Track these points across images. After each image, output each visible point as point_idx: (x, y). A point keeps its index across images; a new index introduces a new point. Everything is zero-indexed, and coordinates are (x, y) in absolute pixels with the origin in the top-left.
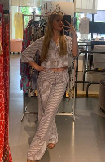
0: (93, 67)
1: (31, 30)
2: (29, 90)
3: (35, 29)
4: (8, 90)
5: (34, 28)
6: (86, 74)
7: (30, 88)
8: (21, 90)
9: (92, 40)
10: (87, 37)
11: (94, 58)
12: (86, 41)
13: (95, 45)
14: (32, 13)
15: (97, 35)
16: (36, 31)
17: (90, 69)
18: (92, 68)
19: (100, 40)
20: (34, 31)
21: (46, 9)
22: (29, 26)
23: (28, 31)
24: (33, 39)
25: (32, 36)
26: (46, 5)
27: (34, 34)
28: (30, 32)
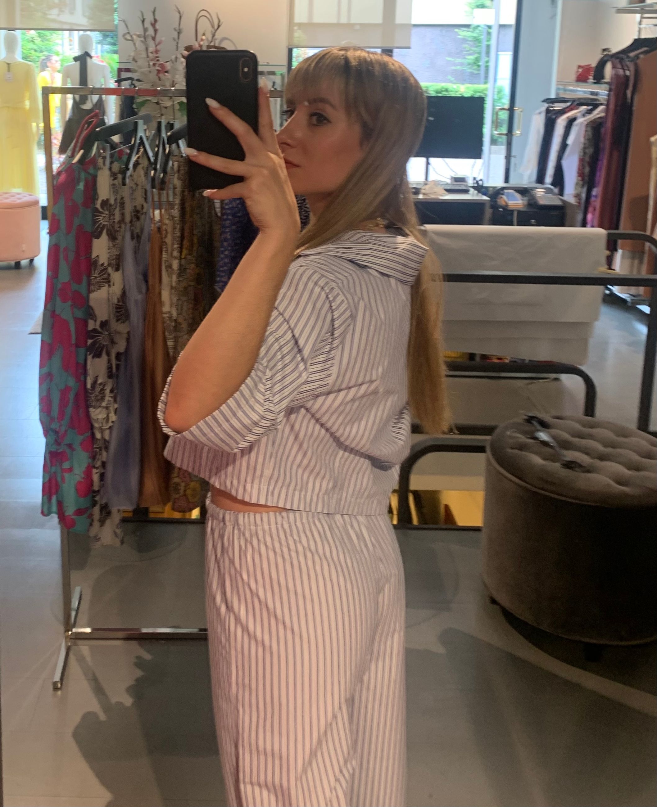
1: (95, 179)
2: (91, 516)
5: (112, 163)
7: (94, 504)
8: (49, 513)
14: (76, 59)
20: (112, 178)
21: (154, 39)
22: (82, 151)
23: (78, 183)
24: (109, 227)
25: (101, 210)
26: (153, 22)
27: (112, 202)
28: (86, 186)
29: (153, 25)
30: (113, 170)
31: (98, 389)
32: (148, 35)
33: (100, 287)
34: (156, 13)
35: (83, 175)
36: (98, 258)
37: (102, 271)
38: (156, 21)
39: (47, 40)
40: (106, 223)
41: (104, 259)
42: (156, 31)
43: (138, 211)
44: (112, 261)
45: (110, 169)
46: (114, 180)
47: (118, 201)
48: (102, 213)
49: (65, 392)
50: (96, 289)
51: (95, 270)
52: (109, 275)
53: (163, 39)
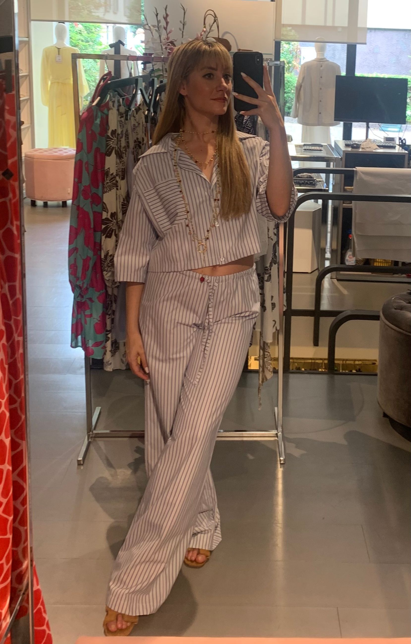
0: (354, 255)
1: (107, 116)
2: (105, 347)
3: (122, 109)
4: (21, 351)
5: (119, 106)
6: (326, 282)
7: (107, 340)
8: (76, 346)
9: (350, 149)
10: (327, 135)
11: (356, 219)
12: (322, 154)
13: (358, 169)
14: (111, 46)
15: (368, 127)
16: (127, 119)
17: (343, 261)
18: (347, 258)
19: (379, 146)
20: (120, 116)
21: (165, 29)
22: (99, 98)
23: (96, 120)
24: (117, 149)
25: (111, 137)
26: (165, 16)
27: (119, 131)
28: (101, 121)
29: (165, 18)
30: (120, 111)
31: (109, 259)
32: (161, 26)
33: (110, 190)
34: (167, 9)
35: (99, 114)
36: (109, 170)
37: (112, 179)
38: (167, 15)
40: (115, 146)
41: (113, 170)
42: (167, 23)
43: (140, 142)
44: (119, 173)
45: (118, 110)
46: (121, 118)
47: (124, 132)
48: (112, 139)
49: (86, 261)
50: (108, 191)
51: (107, 178)
52: (117, 182)
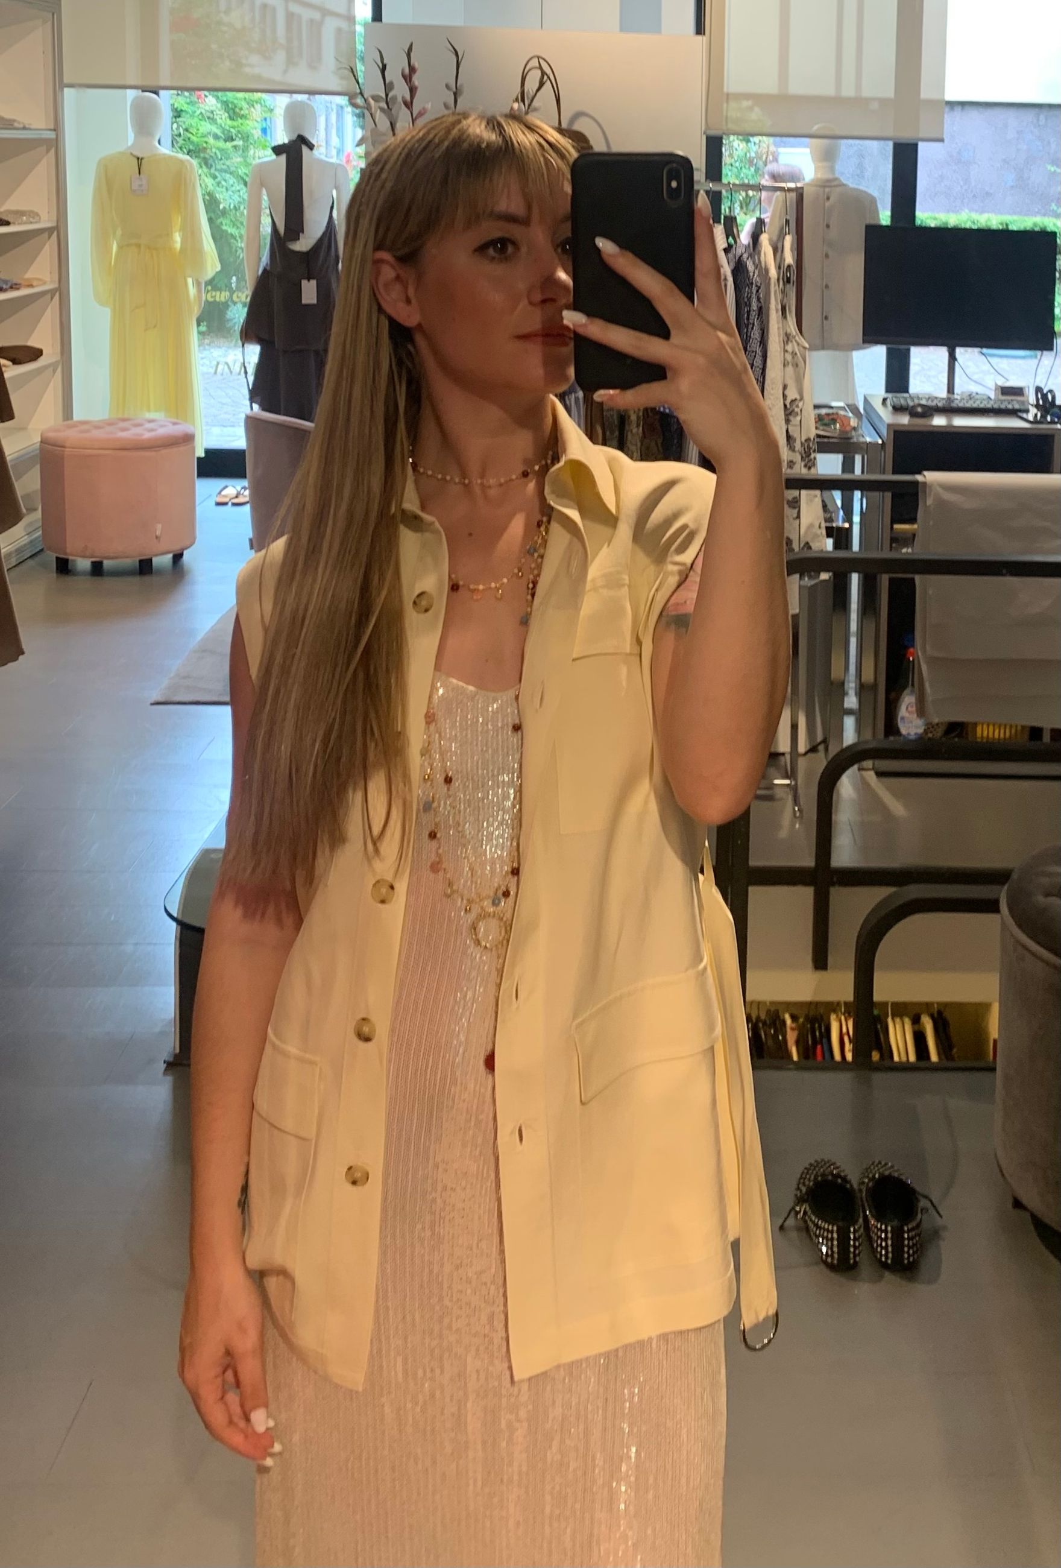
11: (926, 614)
13: (930, 476)
14: (278, 150)
15: (953, 360)
18: (902, 713)
21: (409, 105)
26: (407, 71)
29: (408, 78)
32: (395, 98)
34: (412, 55)
38: (412, 70)
39: (243, 117)
42: (413, 90)
53: (429, 106)
